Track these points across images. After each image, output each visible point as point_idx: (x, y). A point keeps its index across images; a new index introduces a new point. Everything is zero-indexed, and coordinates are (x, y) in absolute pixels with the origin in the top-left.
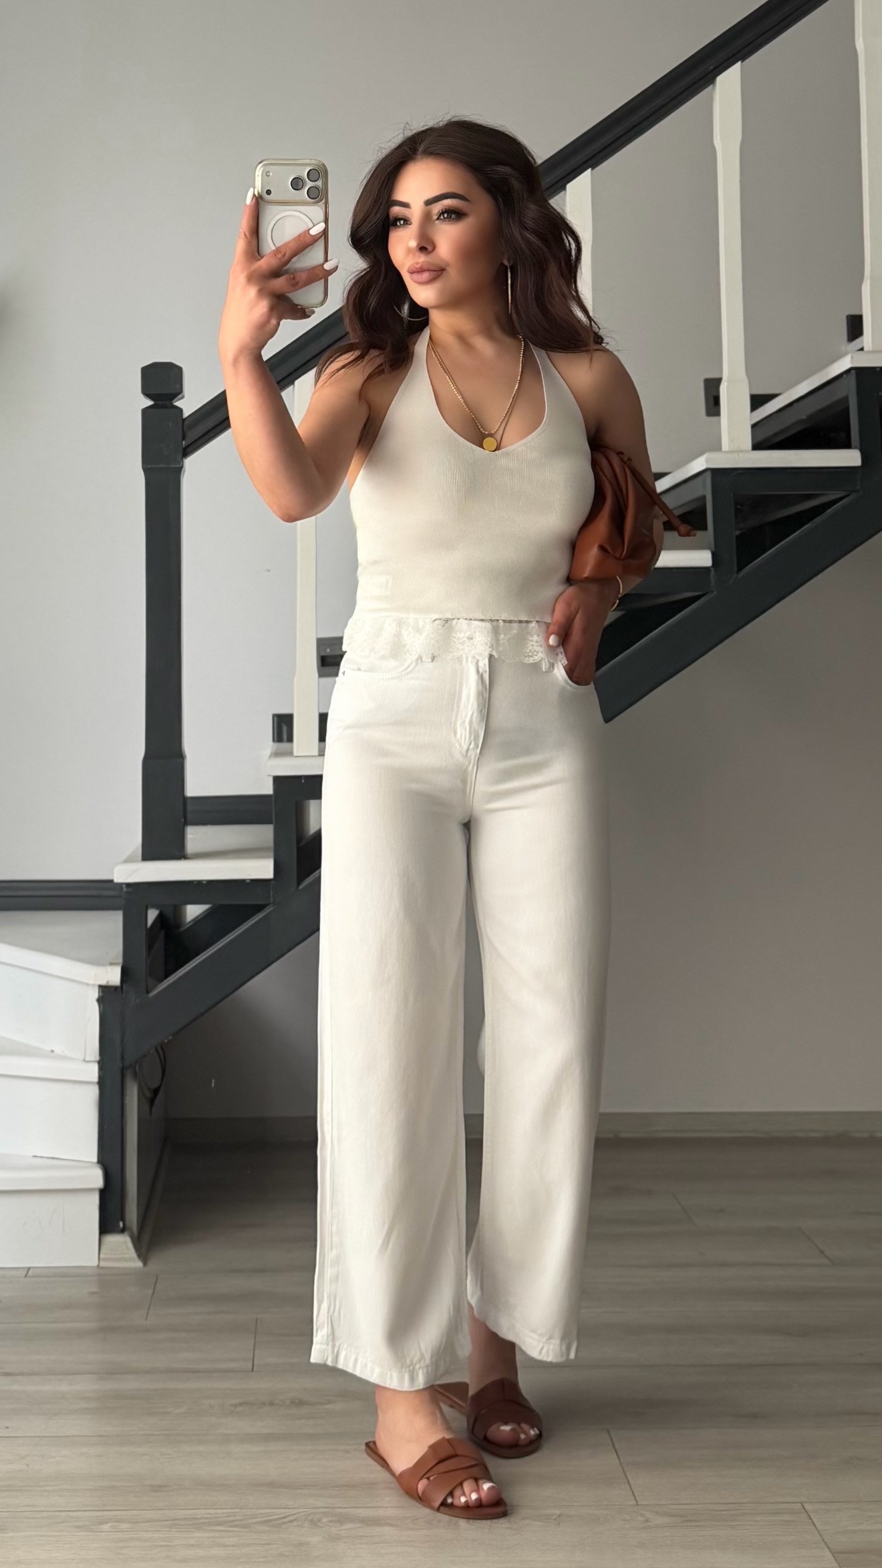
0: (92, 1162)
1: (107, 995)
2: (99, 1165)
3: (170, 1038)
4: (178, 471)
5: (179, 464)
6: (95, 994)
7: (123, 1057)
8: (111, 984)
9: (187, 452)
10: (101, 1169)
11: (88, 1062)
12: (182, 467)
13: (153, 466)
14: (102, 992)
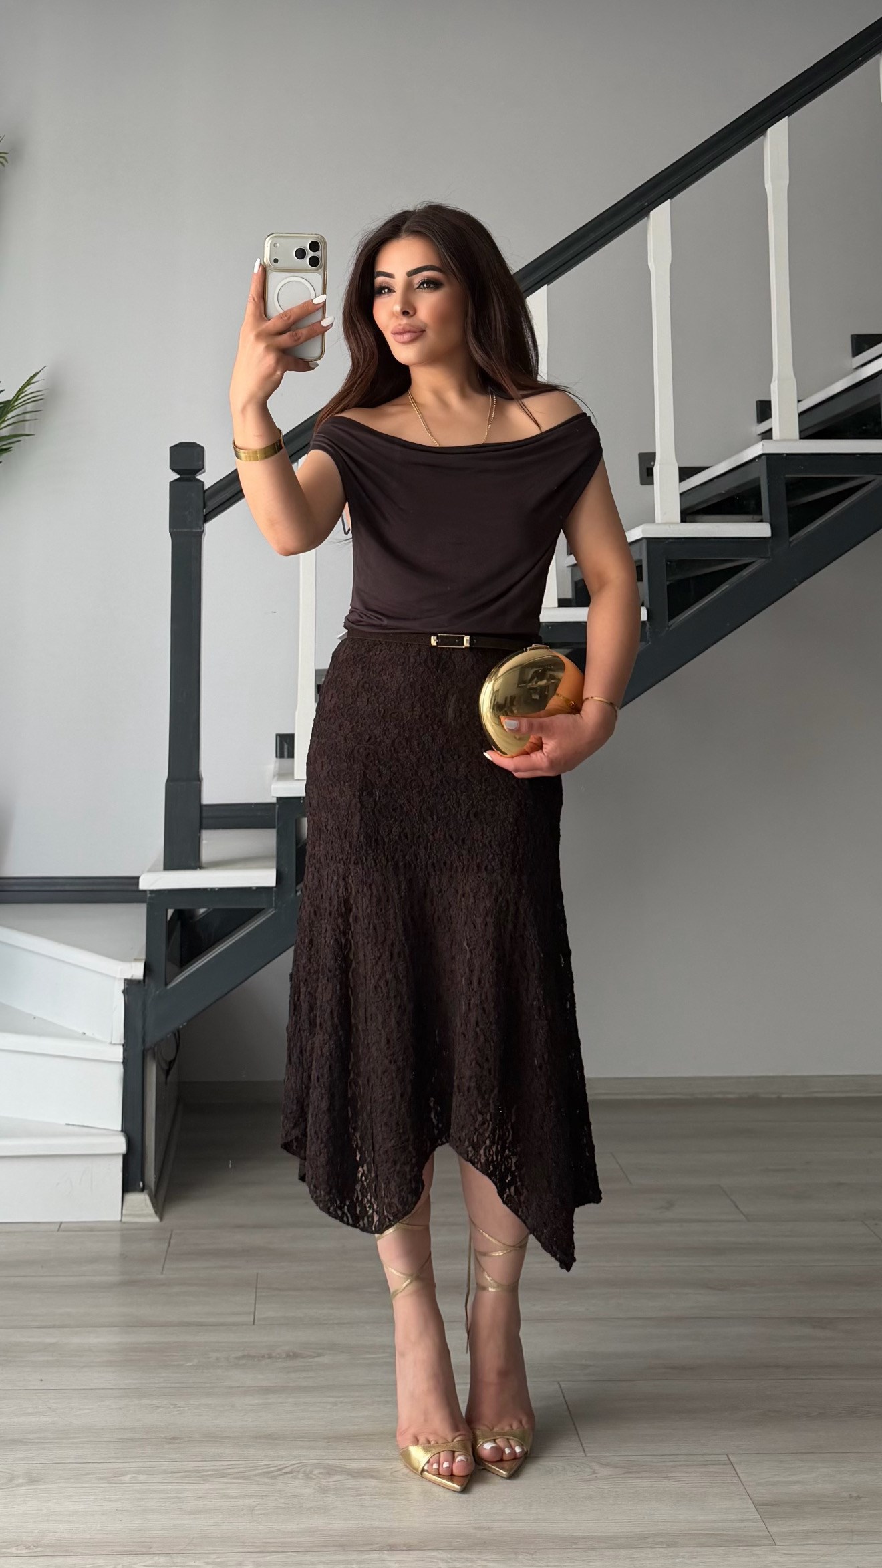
0: (117, 1131)
1: (131, 987)
2: (122, 1133)
3: (185, 1024)
4: (199, 535)
5: (201, 529)
6: (121, 986)
7: (144, 1041)
8: (135, 978)
9: (206, 519)
10: (124, 1136)
11: (114, 1044)
12: (203, 531)
13: (178, 530)
14: (127, 984)
